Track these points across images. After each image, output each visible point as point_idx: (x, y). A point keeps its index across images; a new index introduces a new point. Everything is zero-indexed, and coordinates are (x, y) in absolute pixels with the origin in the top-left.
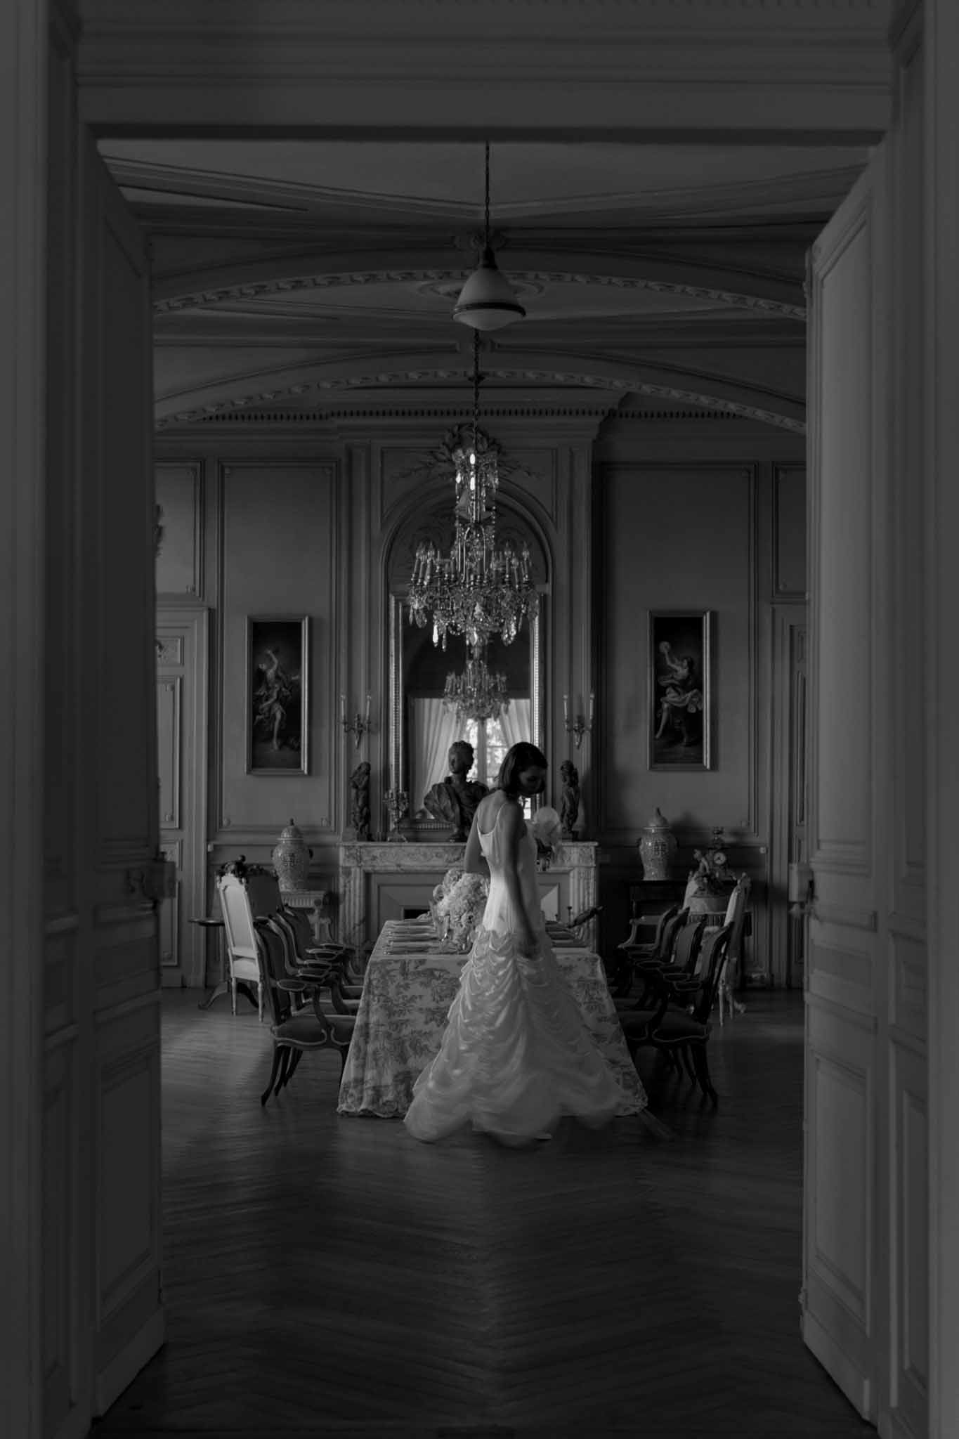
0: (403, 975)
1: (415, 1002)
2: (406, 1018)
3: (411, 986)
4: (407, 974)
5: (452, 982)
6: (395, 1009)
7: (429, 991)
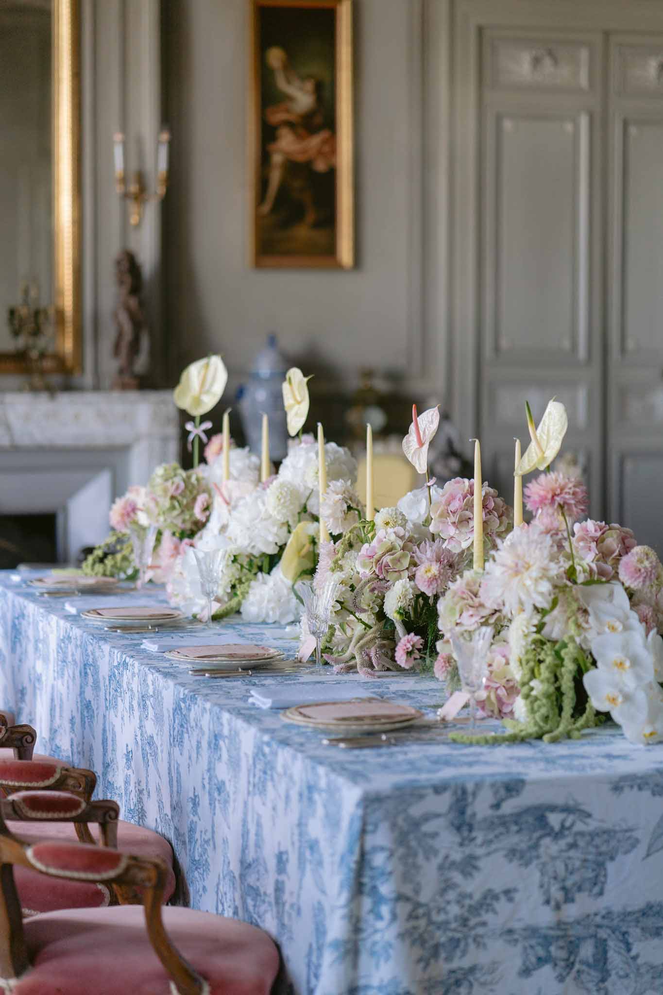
0: (459, 828)
1: (495, 912)
2: (466, 963)
3: (481, 864)
4: (471, 828)
5: (597, 841)
6: (441, 937)
7: (534, 874)
